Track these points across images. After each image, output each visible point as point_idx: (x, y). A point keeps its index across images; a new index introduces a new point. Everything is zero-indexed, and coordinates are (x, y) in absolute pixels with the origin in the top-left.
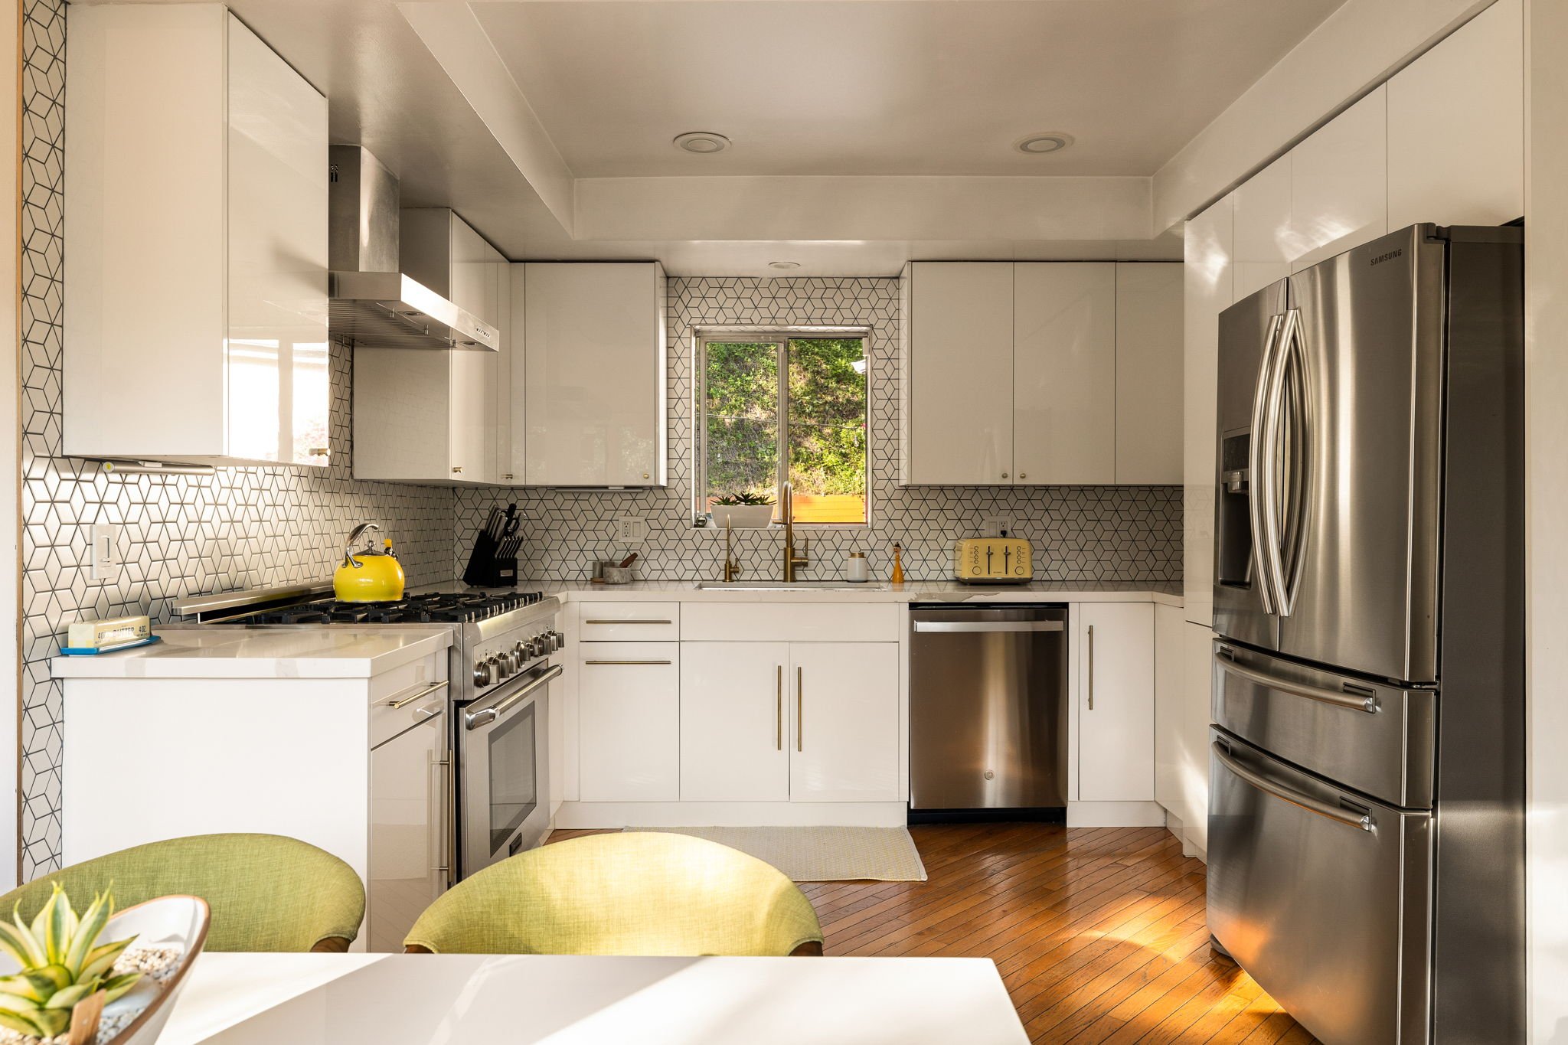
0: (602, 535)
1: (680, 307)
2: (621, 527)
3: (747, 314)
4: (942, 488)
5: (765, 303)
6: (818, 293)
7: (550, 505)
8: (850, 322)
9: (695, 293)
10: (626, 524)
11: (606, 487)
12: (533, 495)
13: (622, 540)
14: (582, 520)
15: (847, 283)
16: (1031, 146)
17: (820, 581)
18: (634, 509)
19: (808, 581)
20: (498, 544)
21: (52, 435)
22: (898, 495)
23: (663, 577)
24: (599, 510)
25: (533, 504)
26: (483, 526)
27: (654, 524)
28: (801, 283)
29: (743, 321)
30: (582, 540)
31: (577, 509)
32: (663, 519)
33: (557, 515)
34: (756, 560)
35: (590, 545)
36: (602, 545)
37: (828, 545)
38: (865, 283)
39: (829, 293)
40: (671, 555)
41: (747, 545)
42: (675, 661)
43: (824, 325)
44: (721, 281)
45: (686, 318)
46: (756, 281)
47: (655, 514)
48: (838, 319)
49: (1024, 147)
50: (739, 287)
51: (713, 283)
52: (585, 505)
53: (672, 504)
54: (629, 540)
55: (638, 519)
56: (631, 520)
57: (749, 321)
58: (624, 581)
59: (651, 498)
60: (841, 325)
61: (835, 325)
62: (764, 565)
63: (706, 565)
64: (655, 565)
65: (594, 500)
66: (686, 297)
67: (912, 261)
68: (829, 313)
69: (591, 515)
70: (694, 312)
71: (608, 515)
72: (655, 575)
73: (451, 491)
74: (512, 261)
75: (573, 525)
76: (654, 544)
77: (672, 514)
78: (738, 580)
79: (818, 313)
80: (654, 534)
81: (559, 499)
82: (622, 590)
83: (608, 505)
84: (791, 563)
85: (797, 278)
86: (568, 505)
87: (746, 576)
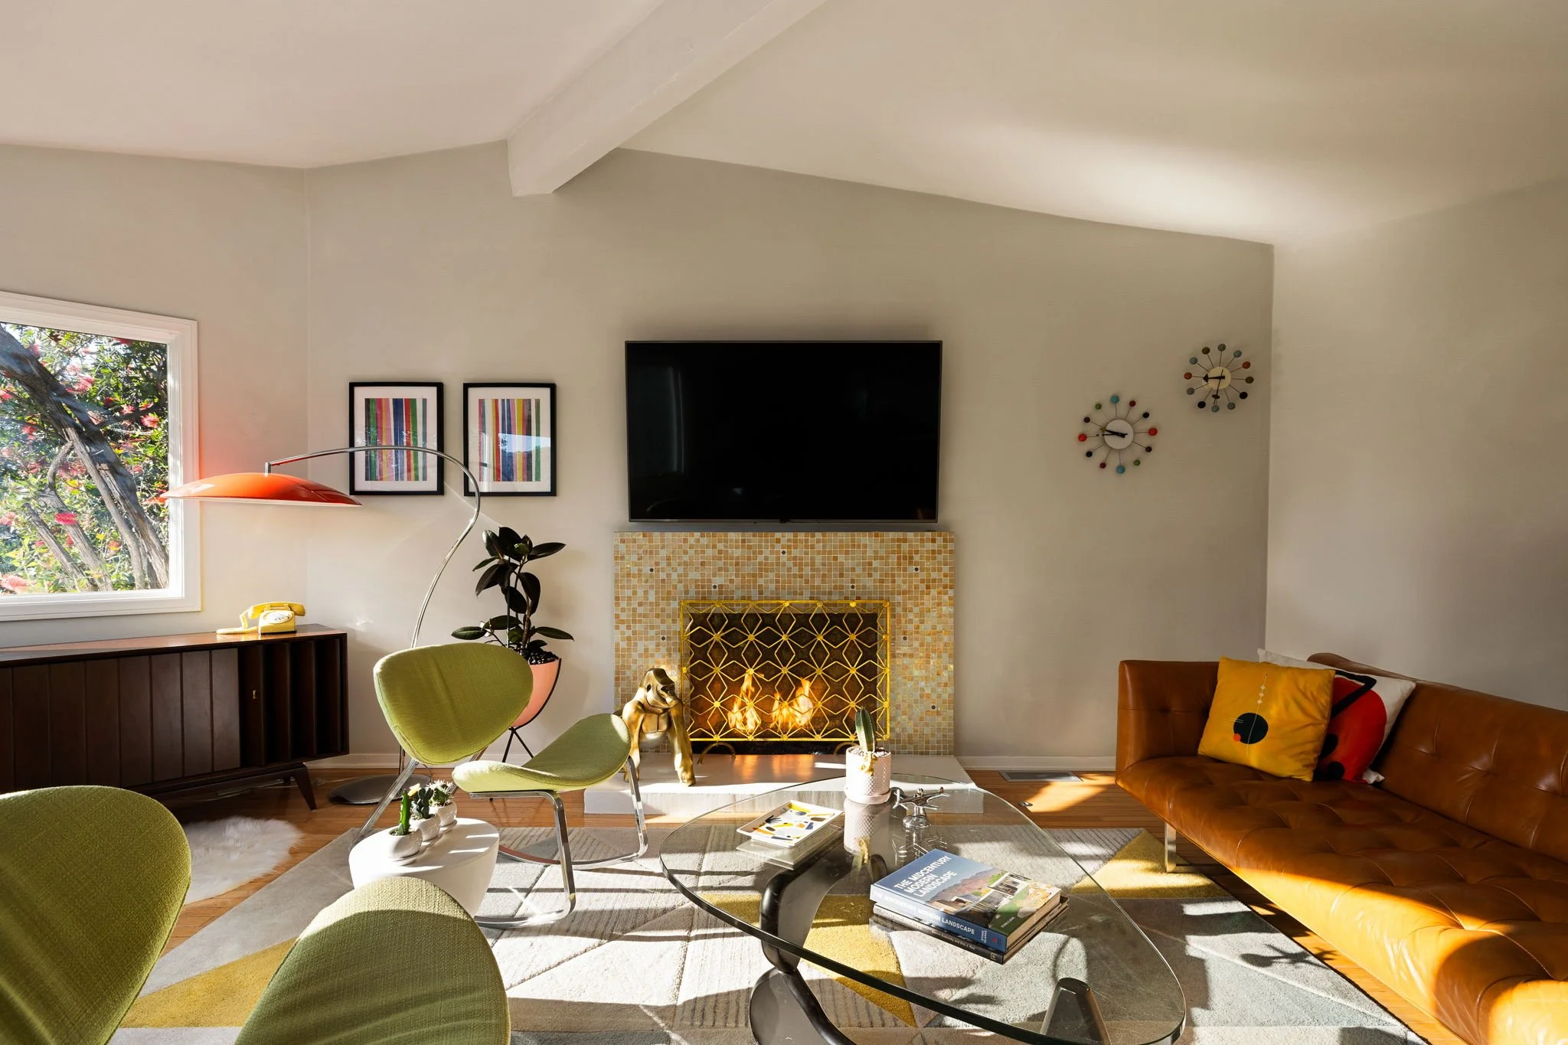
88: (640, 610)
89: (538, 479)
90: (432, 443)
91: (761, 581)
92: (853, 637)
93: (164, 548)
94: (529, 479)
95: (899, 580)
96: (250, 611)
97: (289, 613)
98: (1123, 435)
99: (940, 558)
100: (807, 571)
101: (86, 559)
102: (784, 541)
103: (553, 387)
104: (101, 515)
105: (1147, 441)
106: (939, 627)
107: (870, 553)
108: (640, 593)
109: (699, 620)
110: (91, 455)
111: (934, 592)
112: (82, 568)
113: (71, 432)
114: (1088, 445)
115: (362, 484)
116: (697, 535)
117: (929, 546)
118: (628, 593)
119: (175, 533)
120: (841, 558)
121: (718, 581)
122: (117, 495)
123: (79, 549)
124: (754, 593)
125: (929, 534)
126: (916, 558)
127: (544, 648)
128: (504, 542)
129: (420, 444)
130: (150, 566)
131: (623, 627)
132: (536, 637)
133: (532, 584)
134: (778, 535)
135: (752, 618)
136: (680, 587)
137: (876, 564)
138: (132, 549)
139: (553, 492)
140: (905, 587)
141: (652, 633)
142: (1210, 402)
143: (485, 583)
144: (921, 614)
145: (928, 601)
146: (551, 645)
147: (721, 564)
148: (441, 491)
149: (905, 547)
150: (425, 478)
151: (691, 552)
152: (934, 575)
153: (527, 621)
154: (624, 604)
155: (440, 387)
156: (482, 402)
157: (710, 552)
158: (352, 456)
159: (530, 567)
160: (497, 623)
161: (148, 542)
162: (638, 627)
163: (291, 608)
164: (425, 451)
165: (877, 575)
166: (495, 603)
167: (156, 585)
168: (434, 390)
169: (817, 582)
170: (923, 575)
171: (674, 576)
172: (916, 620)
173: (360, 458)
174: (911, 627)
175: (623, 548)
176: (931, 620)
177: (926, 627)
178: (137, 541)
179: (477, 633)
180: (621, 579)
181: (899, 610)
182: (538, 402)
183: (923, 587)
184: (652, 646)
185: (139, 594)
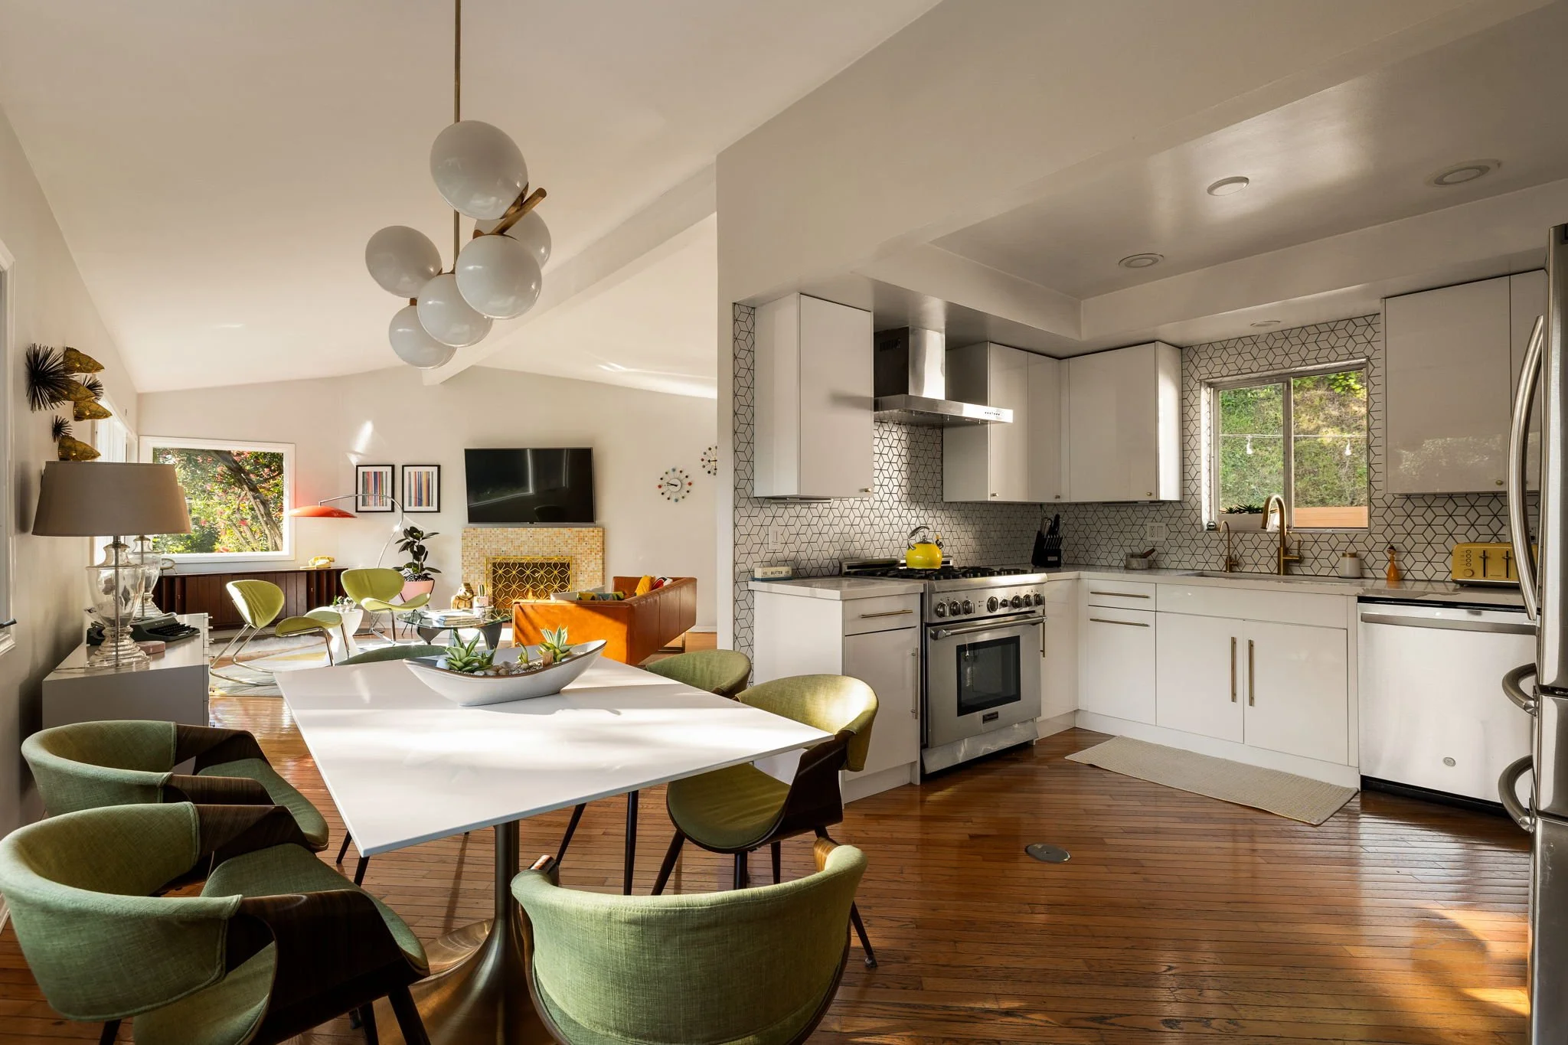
0: (1136, 536)
1: (1192, 368)
2: (1148, 530)
3: (1247, 365)
4: (1450, 496)
5: (1263, 354)
6: (1313, 338)
7: (1101, 515)
8: (1346, 357)
9: (1204, 356)
10: (1152, 528)
11: (1136, 502)
12: (1089, 508)
13: (1150, 539)
14: (1122, 525)
15: (1342, 325)
16: (1446, 179)
17: (1316, 575)
18: (1159, 518)
19: (1304, 575)
20: (1046, 539)
21: (749, 489)
22: (1399, 502)
23: (1180, 567)
24: (1134, 518)
25: (1090, 514)
26: (1038, 529)
27: (1173, 528)
28: (1295, 332)
29: (1243, 371)
30: (1122, 539)
31: (1118, 517)
32: (1180, 525)
33: (1105, 521)
34: (1256, 556)
35: (1127, 543)
36: (1135, 543)
37: (1325, 546)
38: (1361, 322)
39: (1324, 336)
40: (1187, 551)
41: (1248, 544)
42: (1152, 624)
43: (1318, 363)
44: (1225, 343)
45: (1196, 376)
46: (1254, 339)
47: (1174, 521)
48: (1333, 356)
49: (1440, 181)
50: (1240, 346)
51: (1218, 346)
52: (1124, 515)
53: (1186, 513)
54: (1155, 539)
55: (1161, 524)
56: (1156, 525)
57: (1249, 371)
58: (1141, 568)
59: (1171, 510)
60: (1335, 361)
61: (1330, 362)
62: (1264, 561)
63: (1213, 559)
64: (1174, 558)
65: (1130, 511)
66: (1196, 360)
67: (1386, 298)
68: (1324, 353)
69: (1127, 521)
70: (1203, 370)
71: (1140, 522)
72: (1174, 565)
73: (1039, 507)
74: (1060, 359)
75: (1116, 528)
76: (1174, 543)
77: (1186, 521)
78: (1241, 572)
79: (1313, 355)
80: (1173, 536)
81: (1106, 511)
82: (1138, 574)
83: (1140, 515)
84: (1284, 560)
85: (1292, 329)
86: (1113, 514)
87: (1248, 569)
88: (472, 561)
89: (432, 505)
90: (389, 494)
91: (522, 549)
92: (556, 572)
93: (281, 534)
94: (429, 505)
95: (579, 548)
96: (313, 560)
97: (328, 561)
98: (676, 486)
99: (596, 539)
100: (541, 544)
101: (251, 539)
102: (531, 532)
103: (439, 467)
104: (255, 518)
105: (687, 487)
106: (596, 569)
107: (566, 537)
108: (472, 554)
109: (494, 565)
110: (253, 496)
111: (593, 554)
112: (248, 543)
113: (245, 486)
114: (662, 490)
115: (361, 508)
116: (495, 529)
117: (592, 534)
118: (467, 554)
119: (286, 527)
120: (555, 539)
121: (504, 549)
122: (263, 513)
123: (248, 535)
124: (519, 554)
125: (591, 529)
126: (586, 539)
127: (429, 576)
128: (412, 532)
129: (384, 494)
130: (275, 542)
131: (465, 568)
132: (426, 571)
133: (422, 549)
134: (529, 529)
135: (514, 564)
136: (489, 551)
137: (569, 541)
138: (269, 536)
139: (439, 511)
140: (581, 551)
141: (477, 571)
142: (713, 471)
143: (404, 548)
144: (588, 563)
145: (591, 558)
146: (433, 575)
147: (505, 541)
148: (393, 510)
149: (582, 534)
150: (386, 505)
151: (493, 536)
152: (594, 546)
153: (422, 564)
154: (465, 558)
155: (393, 467)
156: (410, 473)
157: (501, 536)
158: (357, 497)
159: (422, 543)
160: (409, 565)
161: (275, 532)
162: (472, 568)
163: (328, 558)
164: (387, 497)
165: (570, 546)
166: (408, 557)
167: (277, 548)
168: (390, 468)
169: (545, 549)
170: (589, 546)
171: (486, 547)
172: (586, 566)
173: (360, 499)
174: (583, 569)
175: (465, 534)
176: (593, 565)
177: (590, 569)
178: (270, 532)
179: (399, 569)
180: (465, 548)
181: (579, 561)
182: (432, 473)
183: (589, 551)
184: (477, 576)
185: (271, 553)
